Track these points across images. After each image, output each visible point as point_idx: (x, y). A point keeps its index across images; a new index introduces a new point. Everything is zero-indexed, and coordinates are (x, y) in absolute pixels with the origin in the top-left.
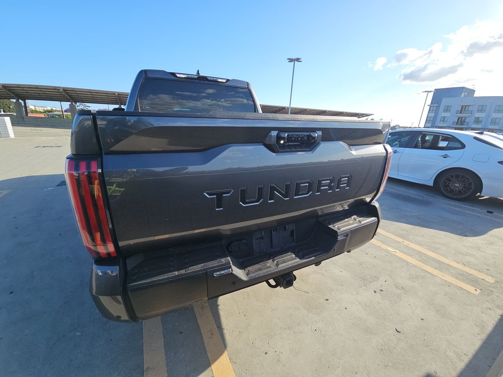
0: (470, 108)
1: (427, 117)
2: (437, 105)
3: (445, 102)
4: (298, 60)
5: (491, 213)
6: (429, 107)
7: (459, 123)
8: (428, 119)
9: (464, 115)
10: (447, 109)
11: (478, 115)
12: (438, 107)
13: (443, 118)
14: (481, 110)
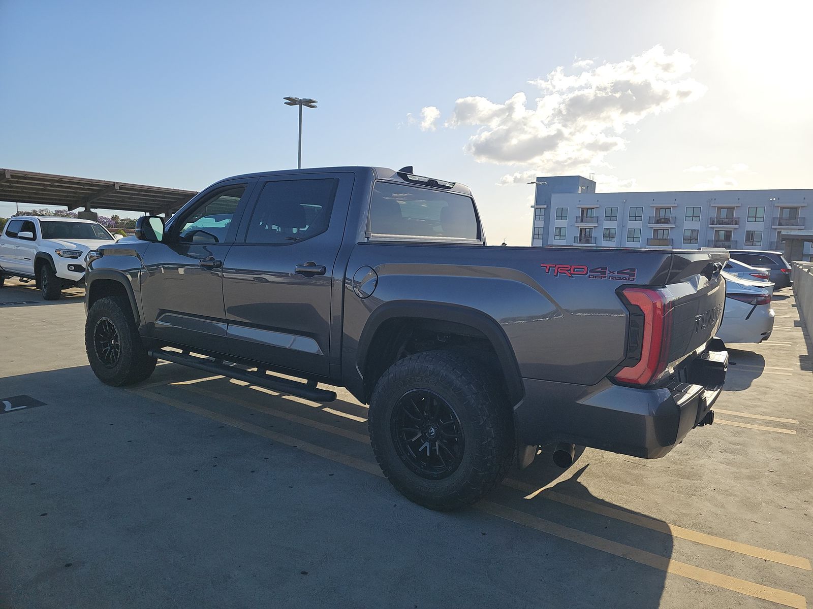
0: (595, 213)
1: (534, 228)
2: (545, 206)
3: (557, 200)
4: (309, 103)
5: (735, 364)
6: (533, 209)
7: (583, 240)
8: (536, 232)
9: (588, 224)
10: (562, 215)
11: (607, 224)
12: (548, 209)
13: (558, 230)
14: (611, 217)
